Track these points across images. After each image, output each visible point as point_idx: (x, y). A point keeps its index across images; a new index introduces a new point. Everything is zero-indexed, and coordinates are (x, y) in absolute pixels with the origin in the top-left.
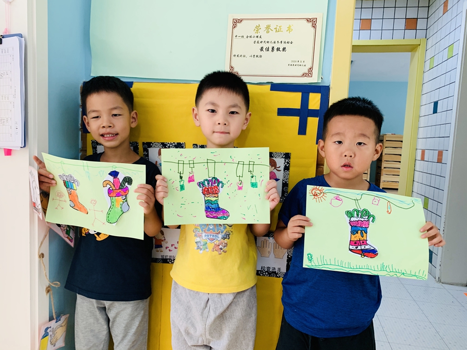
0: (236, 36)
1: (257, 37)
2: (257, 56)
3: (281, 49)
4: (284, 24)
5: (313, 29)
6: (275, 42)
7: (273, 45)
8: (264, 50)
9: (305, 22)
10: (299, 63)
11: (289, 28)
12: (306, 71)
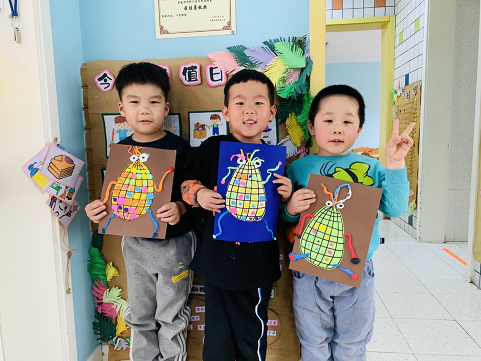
3: (202, 7)
6: (196, 1)
7: (195, 4)
8: (188, 9)
10: (219, 18)
12: (226, 25)
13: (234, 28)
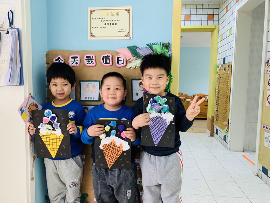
0: (93, 18)
1: (103, 18)
2: (103, 28)
3: (114, 24)
4: (115, 12)
5: (128, 14)
6: (111, 21)
7: (110, 22)
8: (106, 24)
9: (125, 10)
10: (123, 30)
11: (117, 13)
12: (127, 34)
13: (131, 36)
